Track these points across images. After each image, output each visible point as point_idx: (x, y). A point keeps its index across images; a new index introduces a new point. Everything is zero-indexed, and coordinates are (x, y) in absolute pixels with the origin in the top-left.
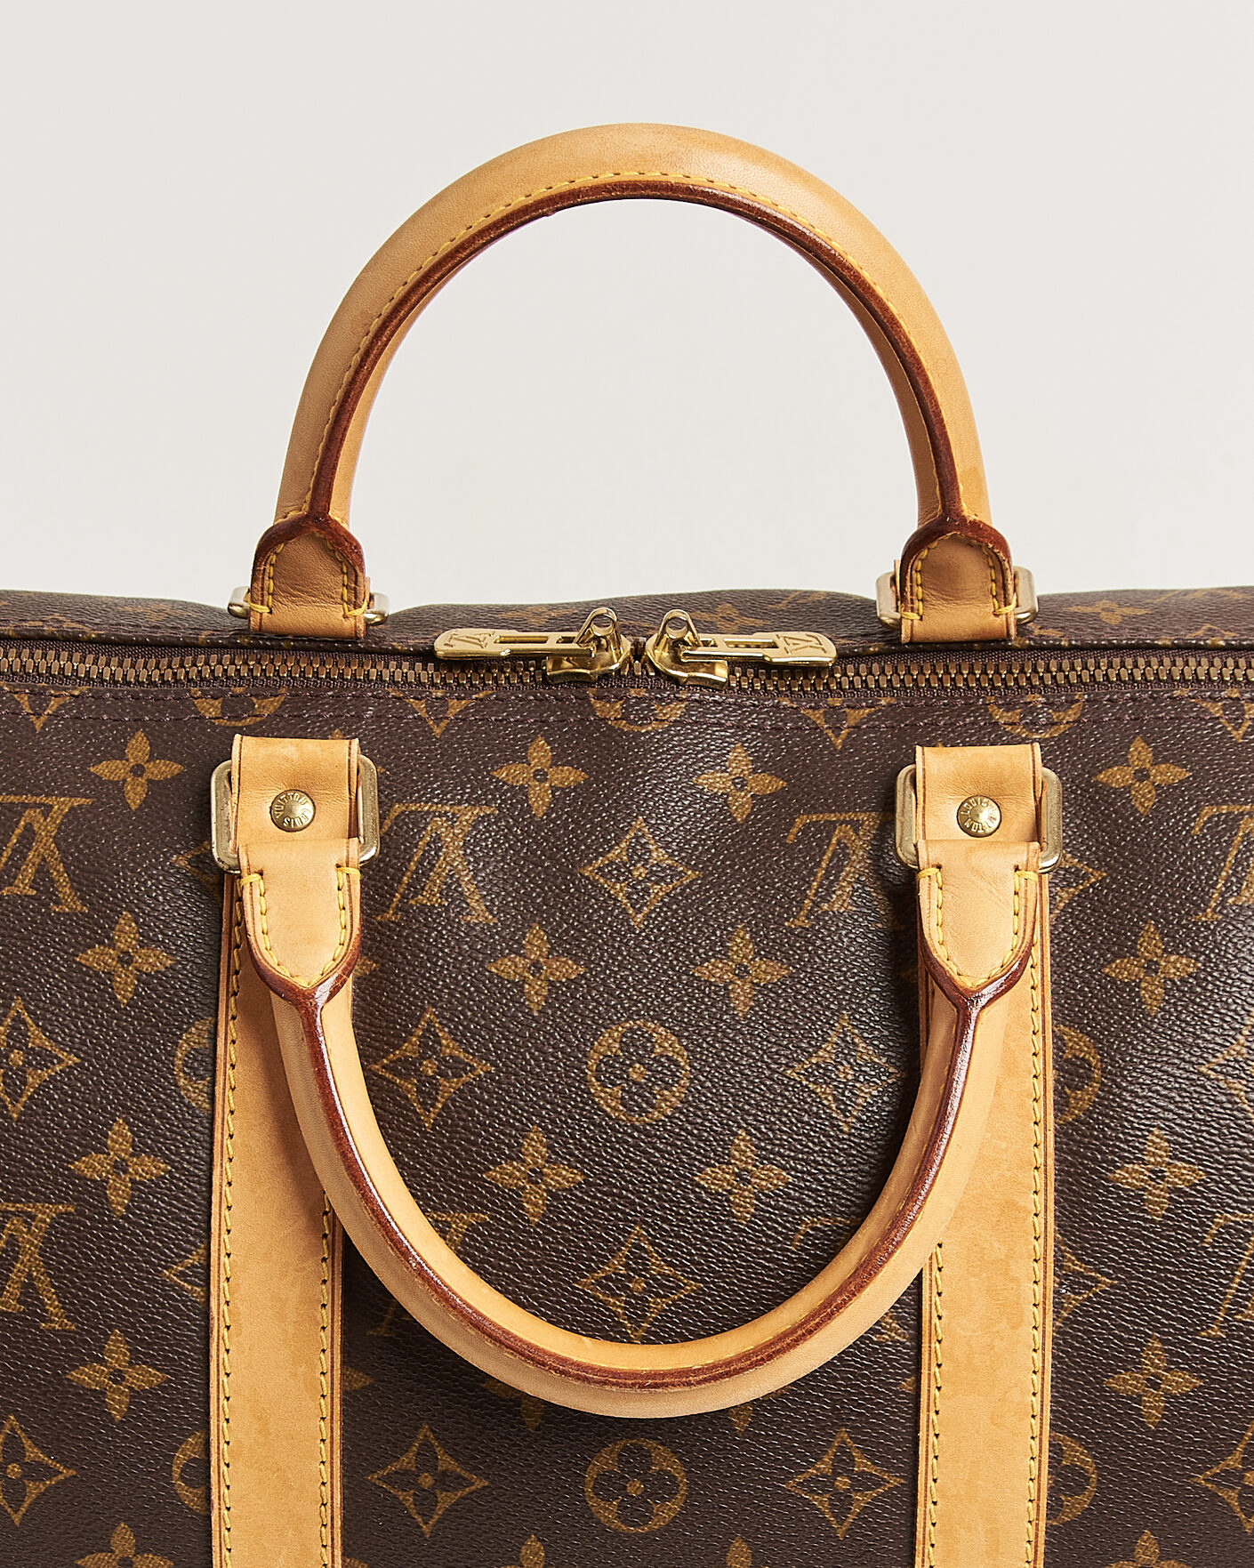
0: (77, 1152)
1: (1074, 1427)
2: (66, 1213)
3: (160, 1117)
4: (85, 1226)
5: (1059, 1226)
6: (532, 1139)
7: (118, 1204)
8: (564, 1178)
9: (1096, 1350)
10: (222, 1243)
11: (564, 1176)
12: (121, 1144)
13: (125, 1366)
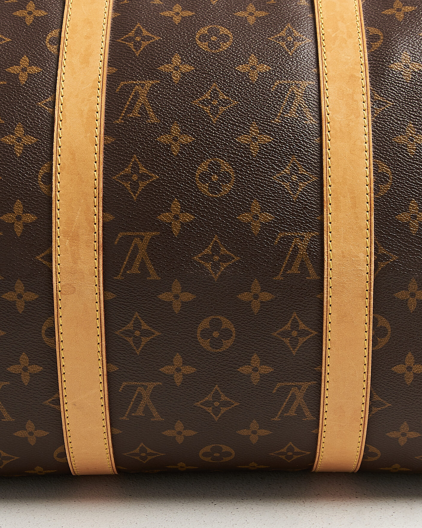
0: (9, 66)
1: (382, 157)
2: (3, 84)
3: (40, 55)
4: (10, 88)
5: (371, 84)
6: (175, 57)
7: (23, 81)
8: (187, 69)
9: (389, 128)
10: (60, 92)
11: (187, 68)
12: (25, 63)
13: (22, 136)
